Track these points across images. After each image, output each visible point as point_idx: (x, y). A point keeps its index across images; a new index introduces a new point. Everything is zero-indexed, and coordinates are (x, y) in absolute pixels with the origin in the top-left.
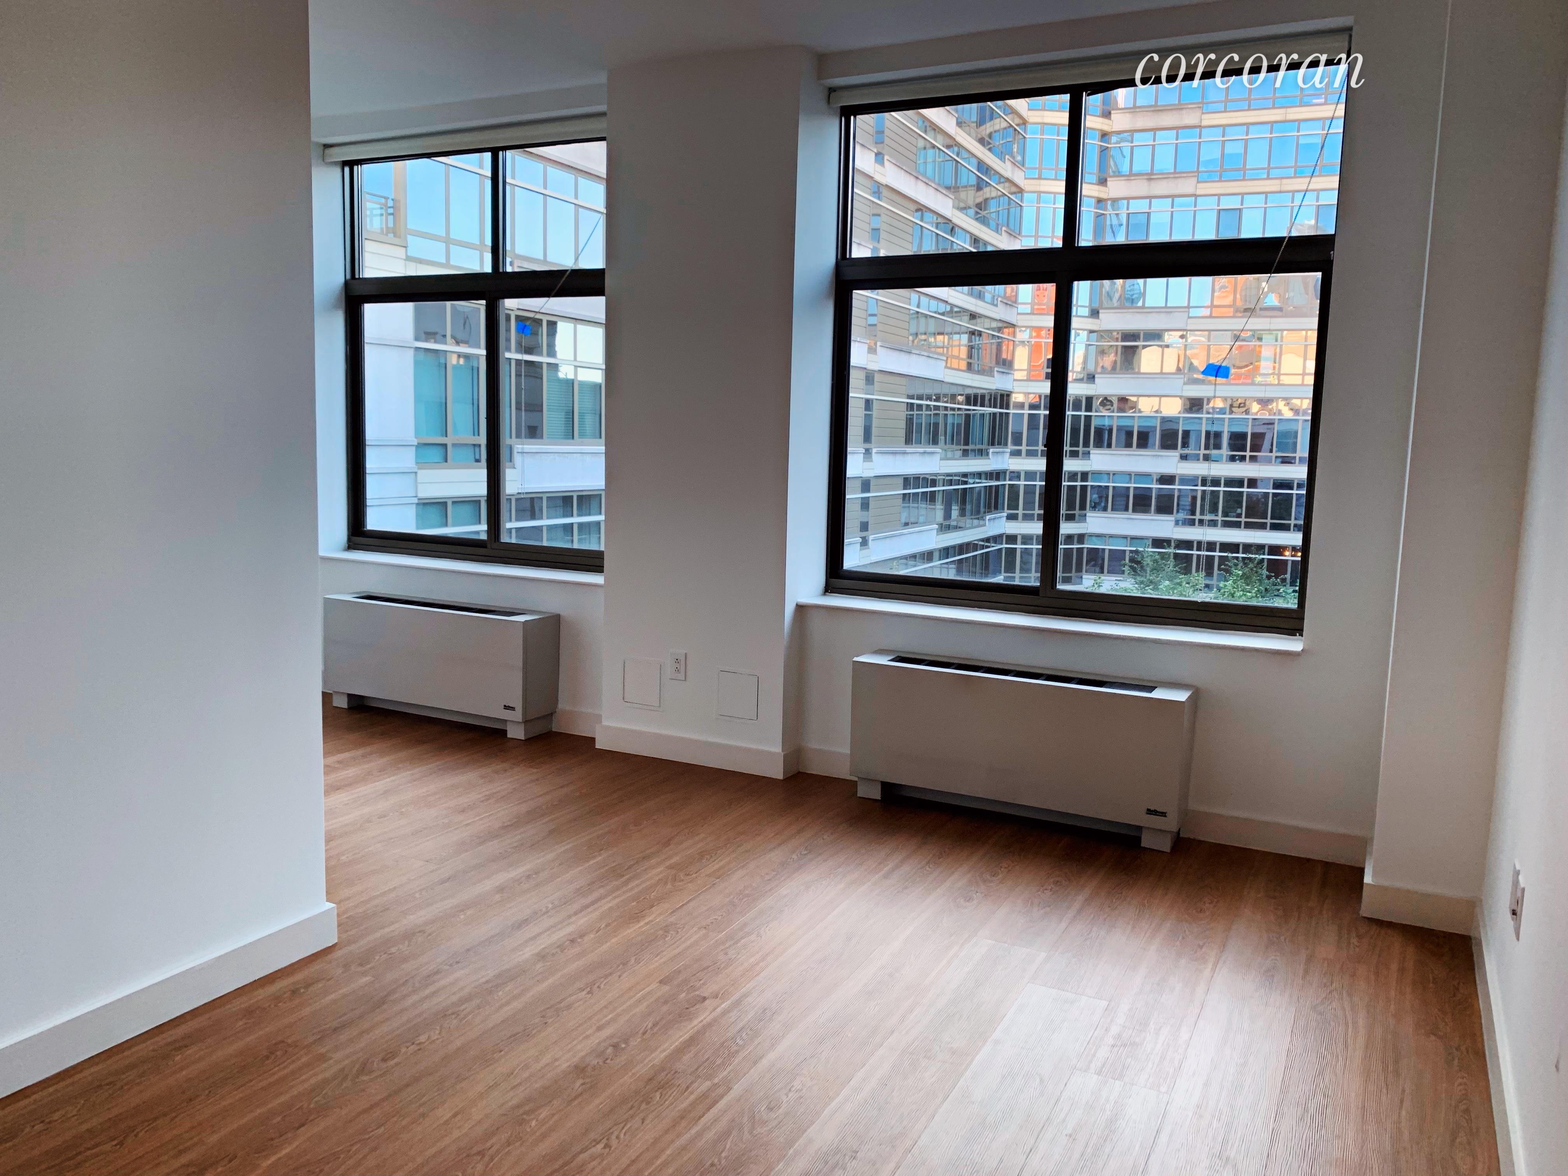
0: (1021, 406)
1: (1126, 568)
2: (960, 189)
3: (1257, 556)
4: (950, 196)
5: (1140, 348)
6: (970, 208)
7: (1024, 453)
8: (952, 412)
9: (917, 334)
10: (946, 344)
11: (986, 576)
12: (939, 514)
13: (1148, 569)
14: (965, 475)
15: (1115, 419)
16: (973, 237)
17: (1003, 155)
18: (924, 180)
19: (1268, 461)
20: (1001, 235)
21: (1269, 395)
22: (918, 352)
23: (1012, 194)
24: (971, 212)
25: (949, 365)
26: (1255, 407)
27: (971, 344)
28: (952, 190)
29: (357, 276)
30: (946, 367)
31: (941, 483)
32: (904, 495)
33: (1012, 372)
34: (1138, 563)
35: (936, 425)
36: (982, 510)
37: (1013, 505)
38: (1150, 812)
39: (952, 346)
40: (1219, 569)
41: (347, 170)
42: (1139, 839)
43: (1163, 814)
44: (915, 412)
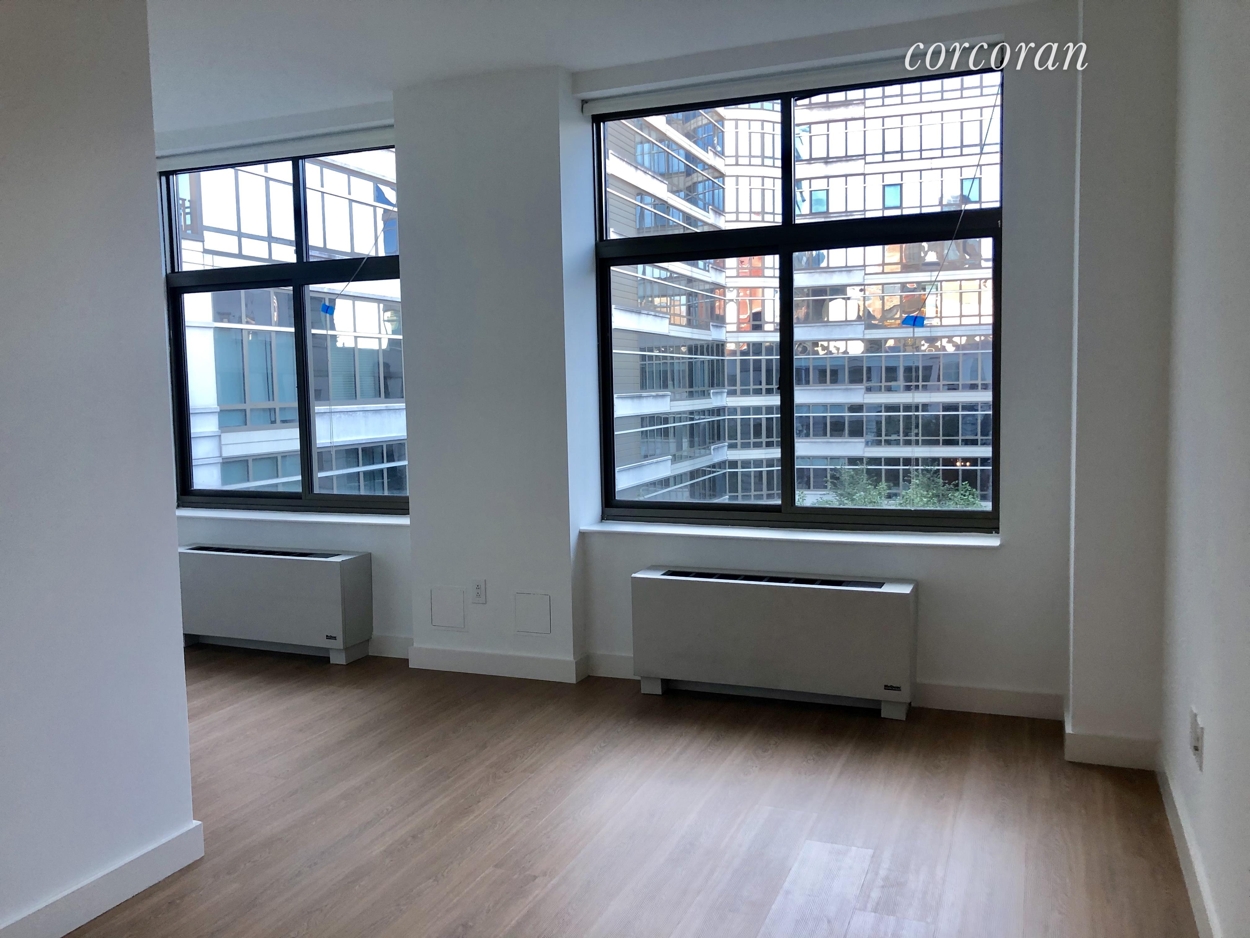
0: (734, 353)
1: (829, 485)
2: (673, 176)
3: (932, 467)
4: (665, 181)
5: (828, 300)
6: (681, 191)
7: (738, 392)
8: (678, 361)
9: (644, 297)
10: (669, 304)
11: (714, 496)
12: (673, 446)
13: (846, 484)
14: (692, 413)
15: (811, 361)
16: (686, 215)
17: (706, 147)
18: (643, 169)
19: (938, 389)
20: (708, 212)
21: (934, 334)
22: (646, 312)
23: (715, 178)
24: (682, 194)
25: (672, 322)
26: (925, 346)
27: (689, 303)
28: (666, 177)
29: (176, 270)
30: (670, 324)
31: (672, 420)
32: (642, 432)
33: (725, 326)
34: (838, 479)
35: (665, 372)
36: (707, 441)
37: (733, 436)
38: (887, 687)
39: (674, 306)
40: (904, 481)
41: (164, 179)
42: (879, 711)
43: (898, 689)
44: (647, 362)
